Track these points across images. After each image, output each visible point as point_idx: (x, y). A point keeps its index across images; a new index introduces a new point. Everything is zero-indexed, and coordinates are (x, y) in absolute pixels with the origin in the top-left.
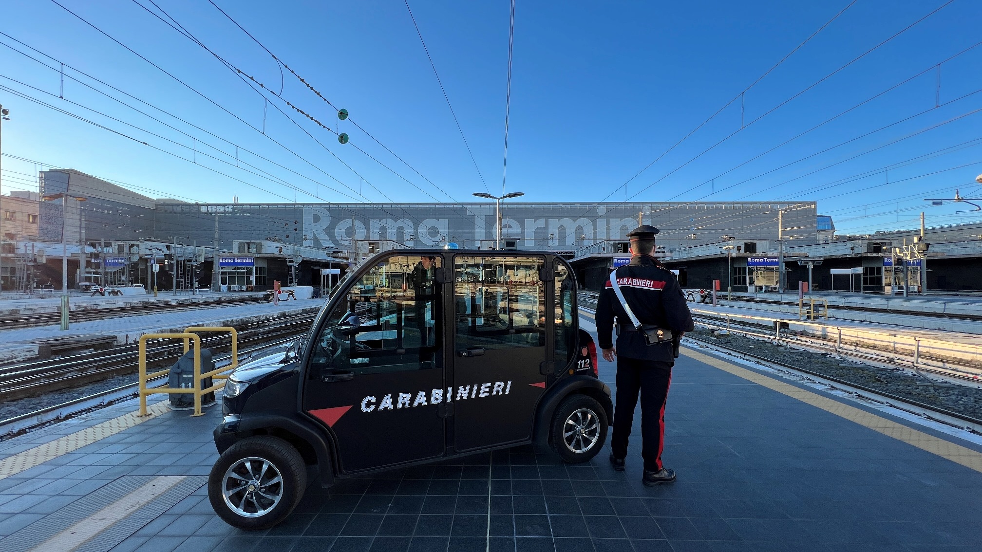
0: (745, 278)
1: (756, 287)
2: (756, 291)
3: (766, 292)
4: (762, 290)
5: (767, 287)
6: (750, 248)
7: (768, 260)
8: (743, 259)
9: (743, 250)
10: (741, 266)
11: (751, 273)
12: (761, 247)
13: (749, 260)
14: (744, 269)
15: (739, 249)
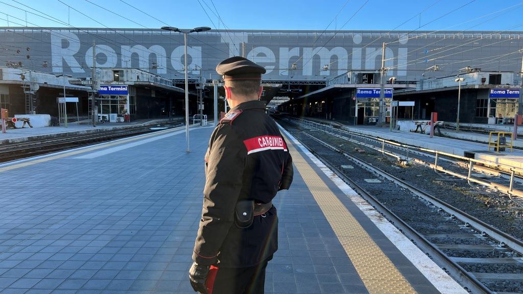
0: (486, 110)
1: (497, 119)
2: (496, 123)
3: (505, 124)
4: (501, 121)
5: (507, 119)
6: (495, 79)
7: (511, 92)
8: (486, 90)
9: (487, 82)
10: (484, 98)
11: (493, 104)
12: (506, 78)
13: (492, 92)
14: (487, 101)
15: (483, 80)
